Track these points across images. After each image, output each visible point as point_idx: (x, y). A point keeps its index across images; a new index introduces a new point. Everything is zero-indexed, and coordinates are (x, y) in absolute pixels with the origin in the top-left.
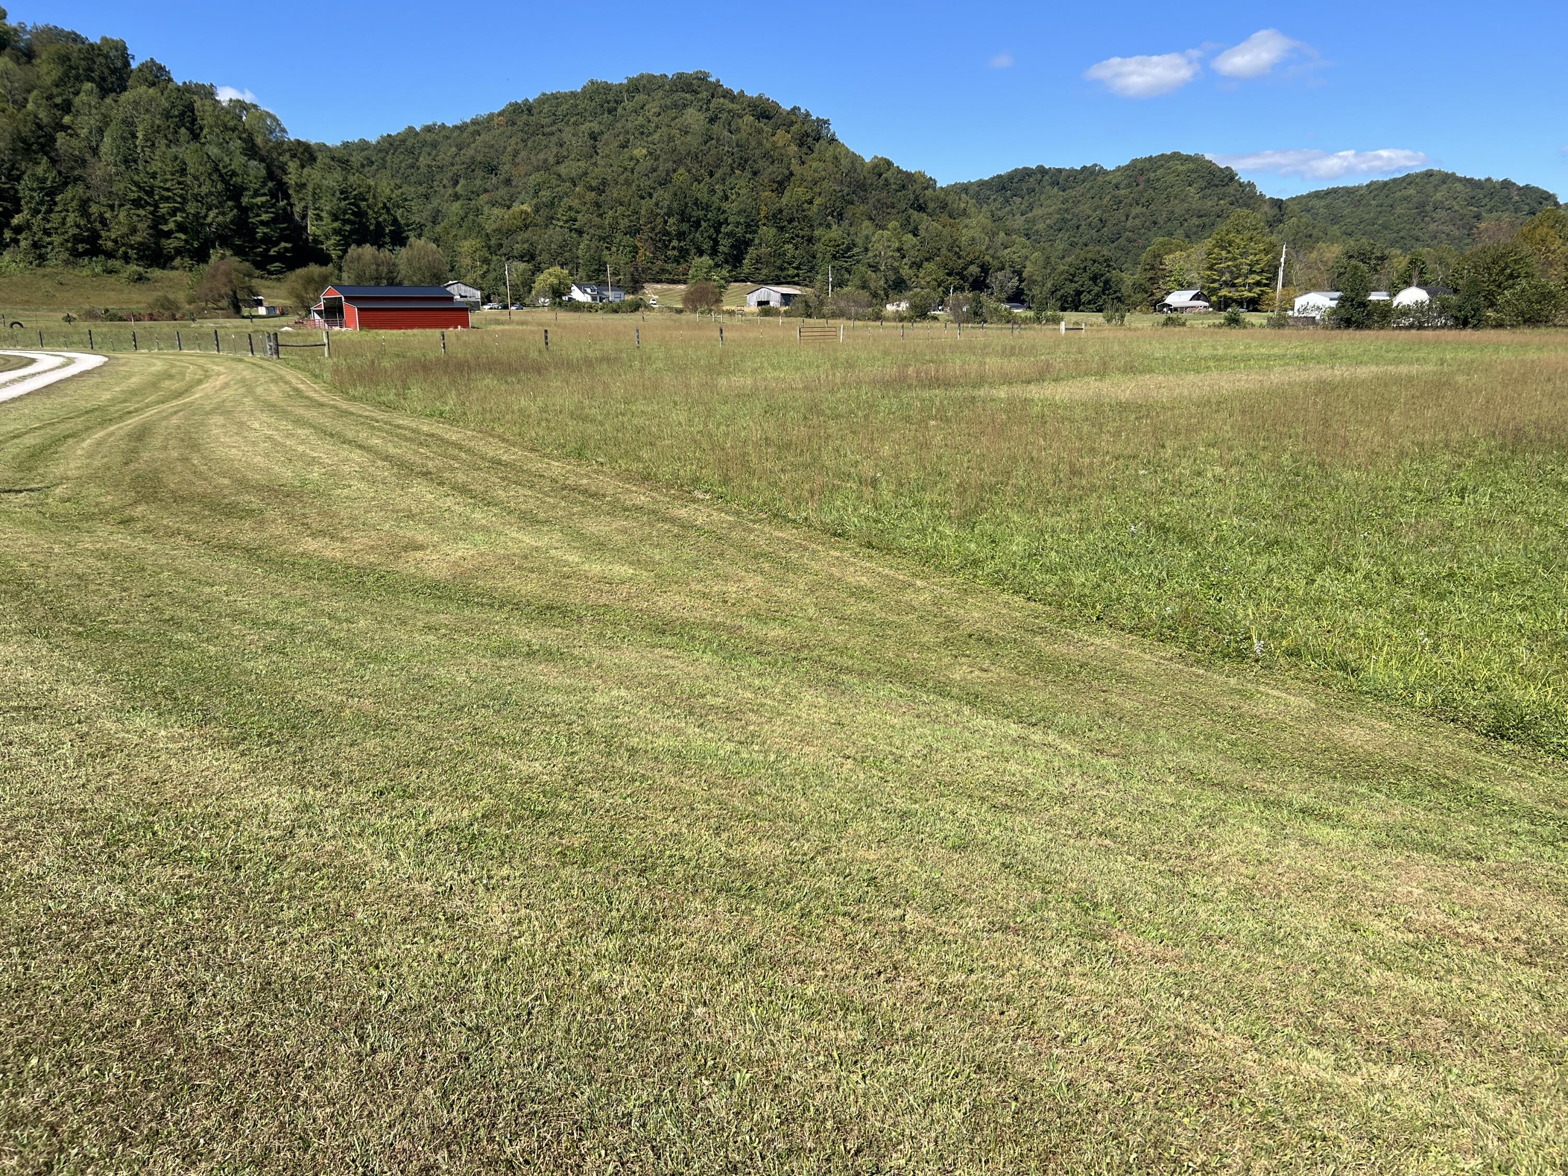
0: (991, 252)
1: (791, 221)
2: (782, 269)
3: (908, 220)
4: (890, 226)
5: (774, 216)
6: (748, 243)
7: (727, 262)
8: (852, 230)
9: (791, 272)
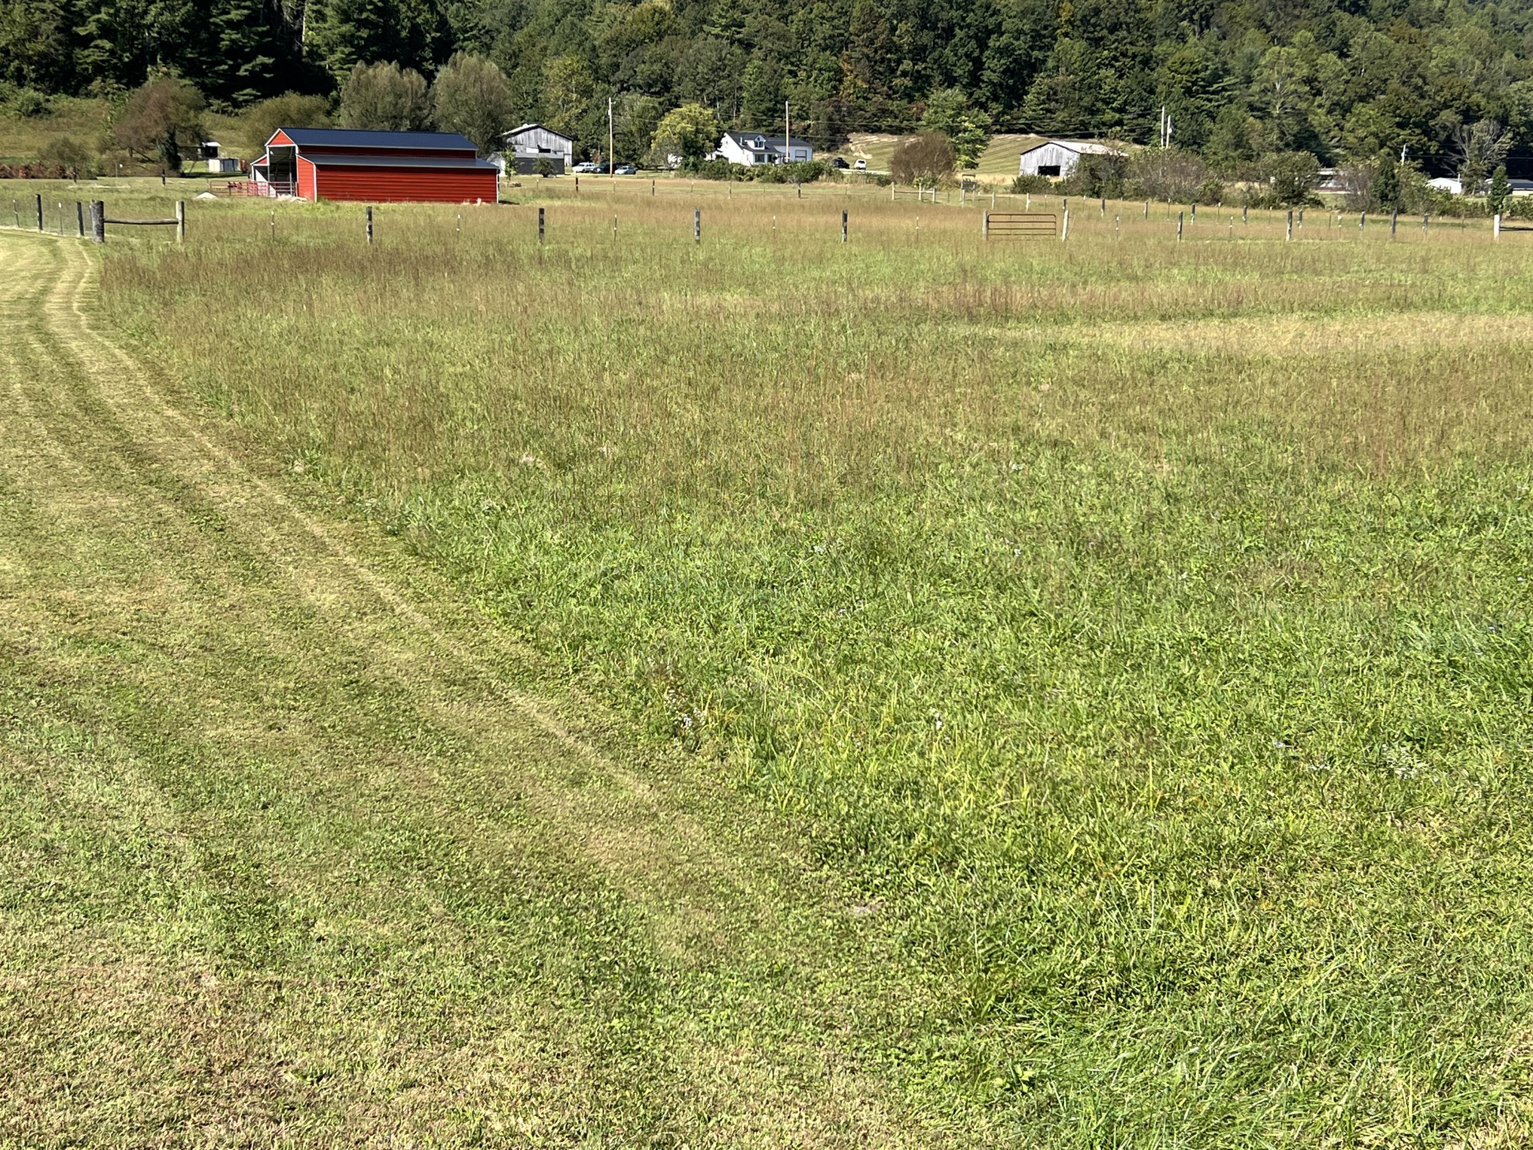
0: (1483, 86)
1: (1113, 29)
2: (1093, 112)
3: (1331, 28)
4: (1296, 40)
5: (1085, 20)
6: (1034, 67)
7: (996, 99)
8: (1225, 45)
9: (1109, 116)
